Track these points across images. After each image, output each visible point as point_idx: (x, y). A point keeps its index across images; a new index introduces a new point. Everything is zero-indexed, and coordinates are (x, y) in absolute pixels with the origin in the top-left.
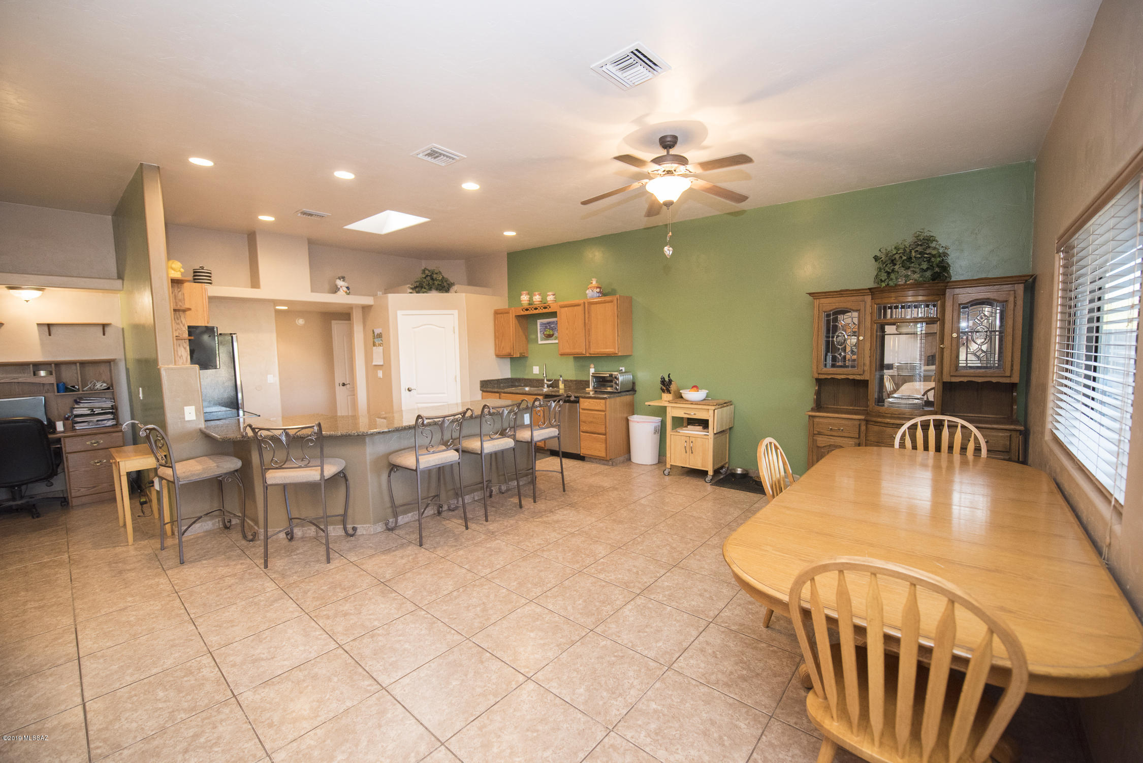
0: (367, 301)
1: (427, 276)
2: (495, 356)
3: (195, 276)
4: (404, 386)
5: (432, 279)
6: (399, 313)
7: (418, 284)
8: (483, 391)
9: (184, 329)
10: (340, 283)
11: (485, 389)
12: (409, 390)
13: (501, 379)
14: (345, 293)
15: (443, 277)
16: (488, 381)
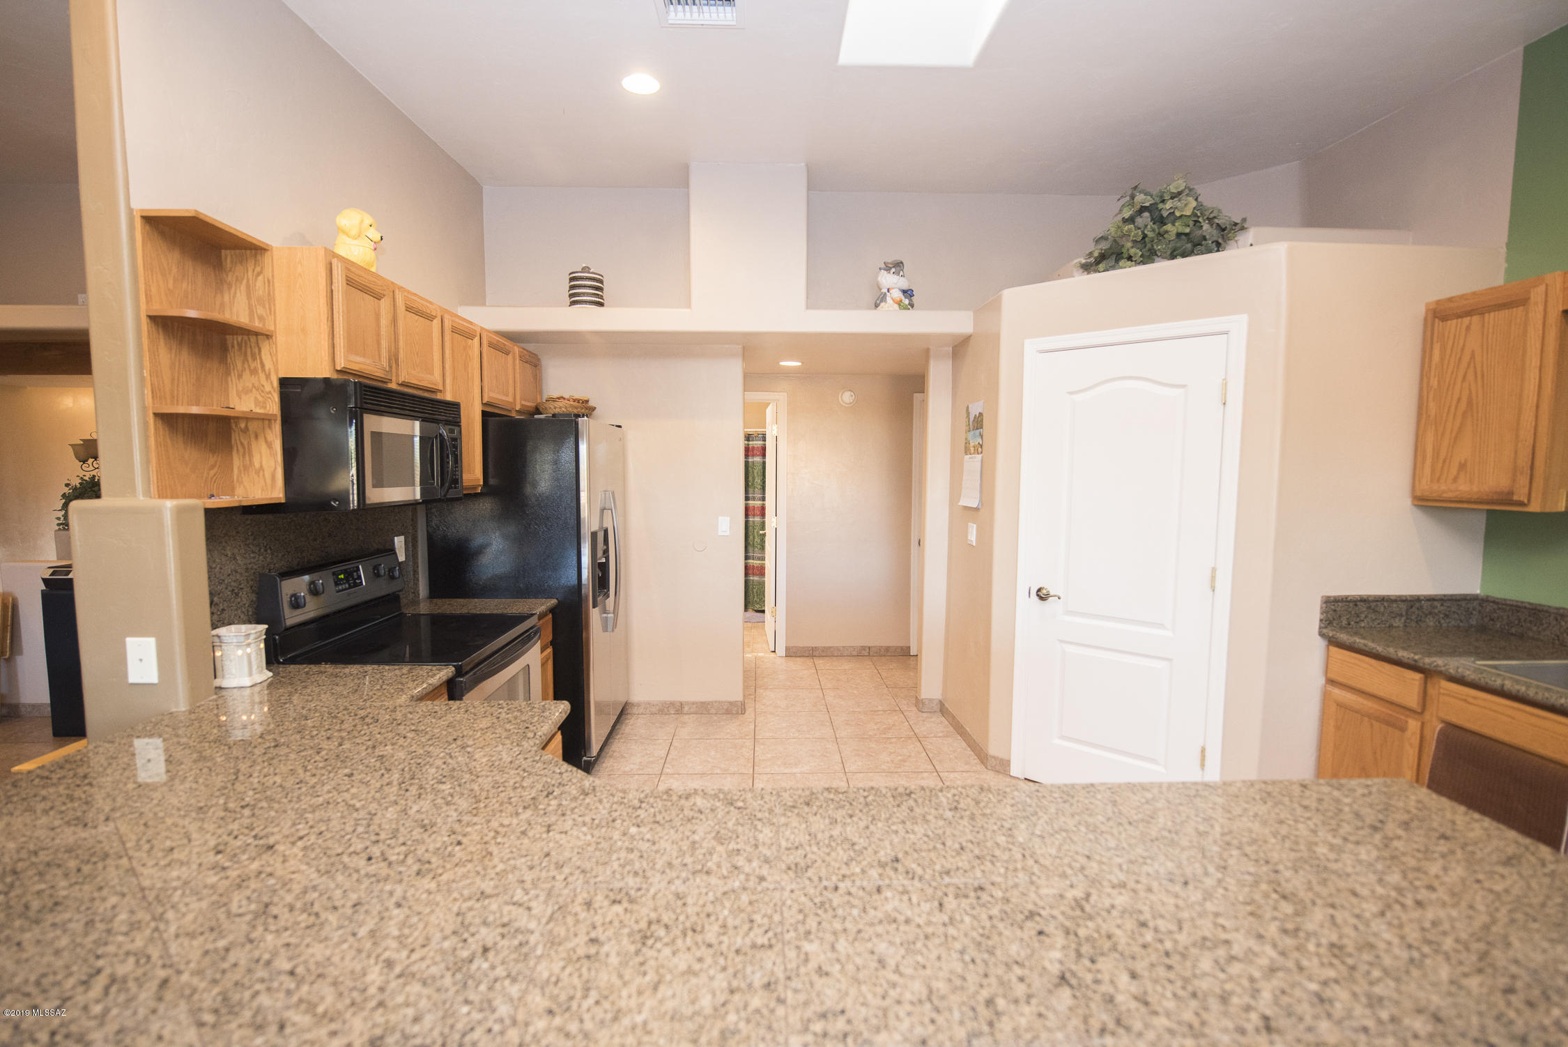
0: (958, 322)
1: (1143, 209)
2: (1408, 502)
3: (572, 287)
4: (1027, 580)
5: (1161, 221)
6: (1031, 347)
7: (1104, 246)
8: (1333, 642)
9: (268, 388)
10: (888, 280)
11: (1343, 637)
12: (1042, 596)
13: (1431, 599)
14: (896, 306)
15: (1200, 206)
16: (1364, 600)
